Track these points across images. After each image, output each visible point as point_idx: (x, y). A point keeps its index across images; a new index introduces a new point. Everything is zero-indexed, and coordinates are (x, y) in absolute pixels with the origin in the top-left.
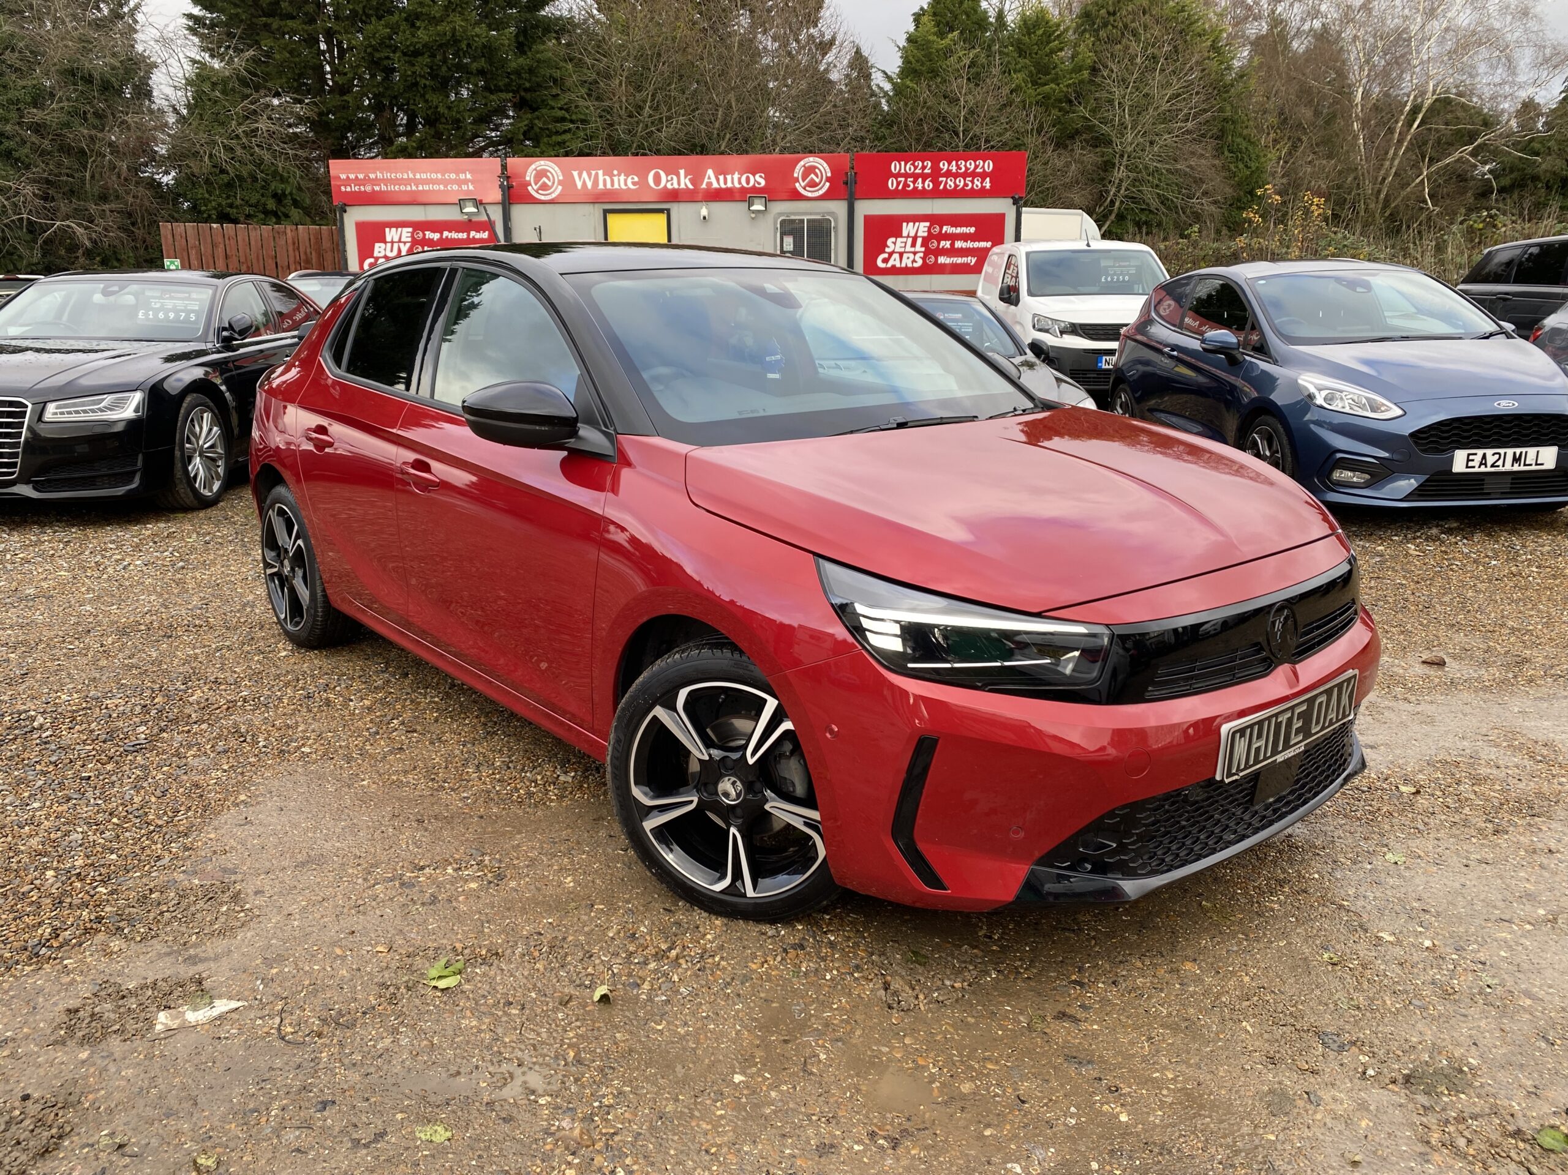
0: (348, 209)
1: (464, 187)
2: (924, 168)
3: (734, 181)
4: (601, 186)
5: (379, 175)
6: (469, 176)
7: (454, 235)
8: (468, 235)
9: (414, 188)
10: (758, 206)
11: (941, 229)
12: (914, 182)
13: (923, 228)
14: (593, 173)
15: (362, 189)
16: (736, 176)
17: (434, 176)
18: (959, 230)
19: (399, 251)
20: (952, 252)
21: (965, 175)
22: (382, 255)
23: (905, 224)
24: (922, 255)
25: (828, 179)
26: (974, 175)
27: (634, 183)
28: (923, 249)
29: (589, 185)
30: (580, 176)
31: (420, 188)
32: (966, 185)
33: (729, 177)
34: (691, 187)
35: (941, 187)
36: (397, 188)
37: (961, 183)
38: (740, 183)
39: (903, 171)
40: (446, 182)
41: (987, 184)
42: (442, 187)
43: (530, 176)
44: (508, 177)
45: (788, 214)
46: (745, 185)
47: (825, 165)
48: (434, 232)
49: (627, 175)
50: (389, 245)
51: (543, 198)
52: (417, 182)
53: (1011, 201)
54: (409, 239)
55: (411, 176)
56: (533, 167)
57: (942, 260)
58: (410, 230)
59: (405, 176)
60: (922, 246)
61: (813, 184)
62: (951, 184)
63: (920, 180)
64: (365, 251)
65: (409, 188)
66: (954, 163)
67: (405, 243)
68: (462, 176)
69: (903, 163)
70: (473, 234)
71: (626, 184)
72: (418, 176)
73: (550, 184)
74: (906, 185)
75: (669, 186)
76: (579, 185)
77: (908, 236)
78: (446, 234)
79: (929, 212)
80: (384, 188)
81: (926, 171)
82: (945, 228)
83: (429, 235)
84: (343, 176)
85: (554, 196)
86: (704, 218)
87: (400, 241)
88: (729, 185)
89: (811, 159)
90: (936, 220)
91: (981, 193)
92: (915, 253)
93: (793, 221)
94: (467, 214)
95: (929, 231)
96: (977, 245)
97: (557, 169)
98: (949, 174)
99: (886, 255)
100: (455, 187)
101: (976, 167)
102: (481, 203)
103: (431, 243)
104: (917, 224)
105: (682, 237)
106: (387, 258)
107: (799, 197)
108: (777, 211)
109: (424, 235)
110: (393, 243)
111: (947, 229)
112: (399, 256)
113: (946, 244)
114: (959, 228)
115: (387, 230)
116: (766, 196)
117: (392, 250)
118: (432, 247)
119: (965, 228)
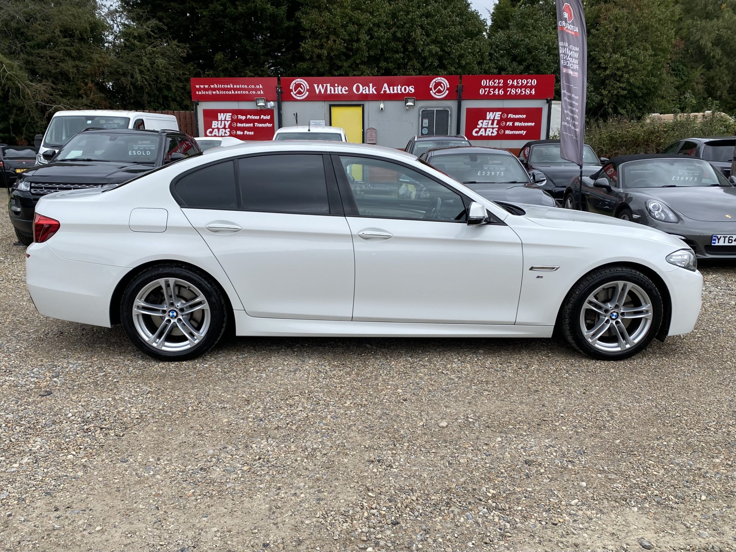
0: (199, 103)
1: (259, 93)
3: (398, 89)
4: (329, 92)
5: (216, 86)
6: (261, 87)
7: (253, 117)
8: (260, 117)
9: (233, 92)
10: (410, 103)
11: (508, 116)
12: (494, 91)
13: (498, 115)
14: (325, 85)
15: (207, 93)
17: (243, 86)
19: (225, 125)
20: (513, 128)
21: (521, 87)
22: (216, 127)
23: (488, 113)
24: (497, 129)
25: (448, 89)
26: (526, 87)
28: (497, 126)
29: (323, 92)
30: (318, 87)
31: (236, 93)
32: (522, 92)
33: (395, 88)
34: (375, 93)
35: (508, 94)
36: (224, 92)
37: (519, 91)
38: (401, 91)
39: (488, 85)
40: (249, 90)
41: (533, 92)
42: (247, 92)
43: (292, 86)
44: (281, 87)
45: (426, 107)
46: (404, 92)
47: (446, 81)
48: (242, 115)
49: (342, 87)
51: (298, 98)
53: (546, 101)
54: (230, 119)
55: (232, 86)
56: (294, 82)
57: (507, 132)
58: (231, 114)
59: (229, 87)
60: (497, 124)
61: (439, 91)
62: (513, 91)
63: (497, 90)
64: (208, 125)
65: (230, 93)
67: (228, 121)
68: (258, 87)
69: (488, 81)
70: (262, 116)
71: (341, 91)
72: (235, 87)
73: (302, 91)
74: (489, 92)
75: (364, 92)
76: (317, 91)
77: (490, 119)
78: (248, 116)
79: (502, 107)
80: (218, 92)
81: (500, 85)
84: (197, 87)
85: (304, 97)
86: (382, 109)
87: (225, 120)
88: (395, 92)
89: (439, 78)
90: (504, 111)
91: (530, 97)
92: (493, 128)
93: (428, 111)
94: (259, 106)
95: (501, 117)
97: (306, 83)
98: (512, 86)
99: (477, 129)
100: (254, 92)
101: (527, 83)
102: (267, 101)
103: (241, 121)
104: (495, 113)
105: (370, 119)
106: (218, 129)
107: (432, 98)
108: (420, 106)
109: (238, 117)
110: (221, 121)
111: (510, 116)
112: (225, 128)
113: (510, 124)
114: (517, 115)
115: (219, 114)
116: (415, 98)
117: (221, 125)
118: (242, 124)
119: (520, 116)
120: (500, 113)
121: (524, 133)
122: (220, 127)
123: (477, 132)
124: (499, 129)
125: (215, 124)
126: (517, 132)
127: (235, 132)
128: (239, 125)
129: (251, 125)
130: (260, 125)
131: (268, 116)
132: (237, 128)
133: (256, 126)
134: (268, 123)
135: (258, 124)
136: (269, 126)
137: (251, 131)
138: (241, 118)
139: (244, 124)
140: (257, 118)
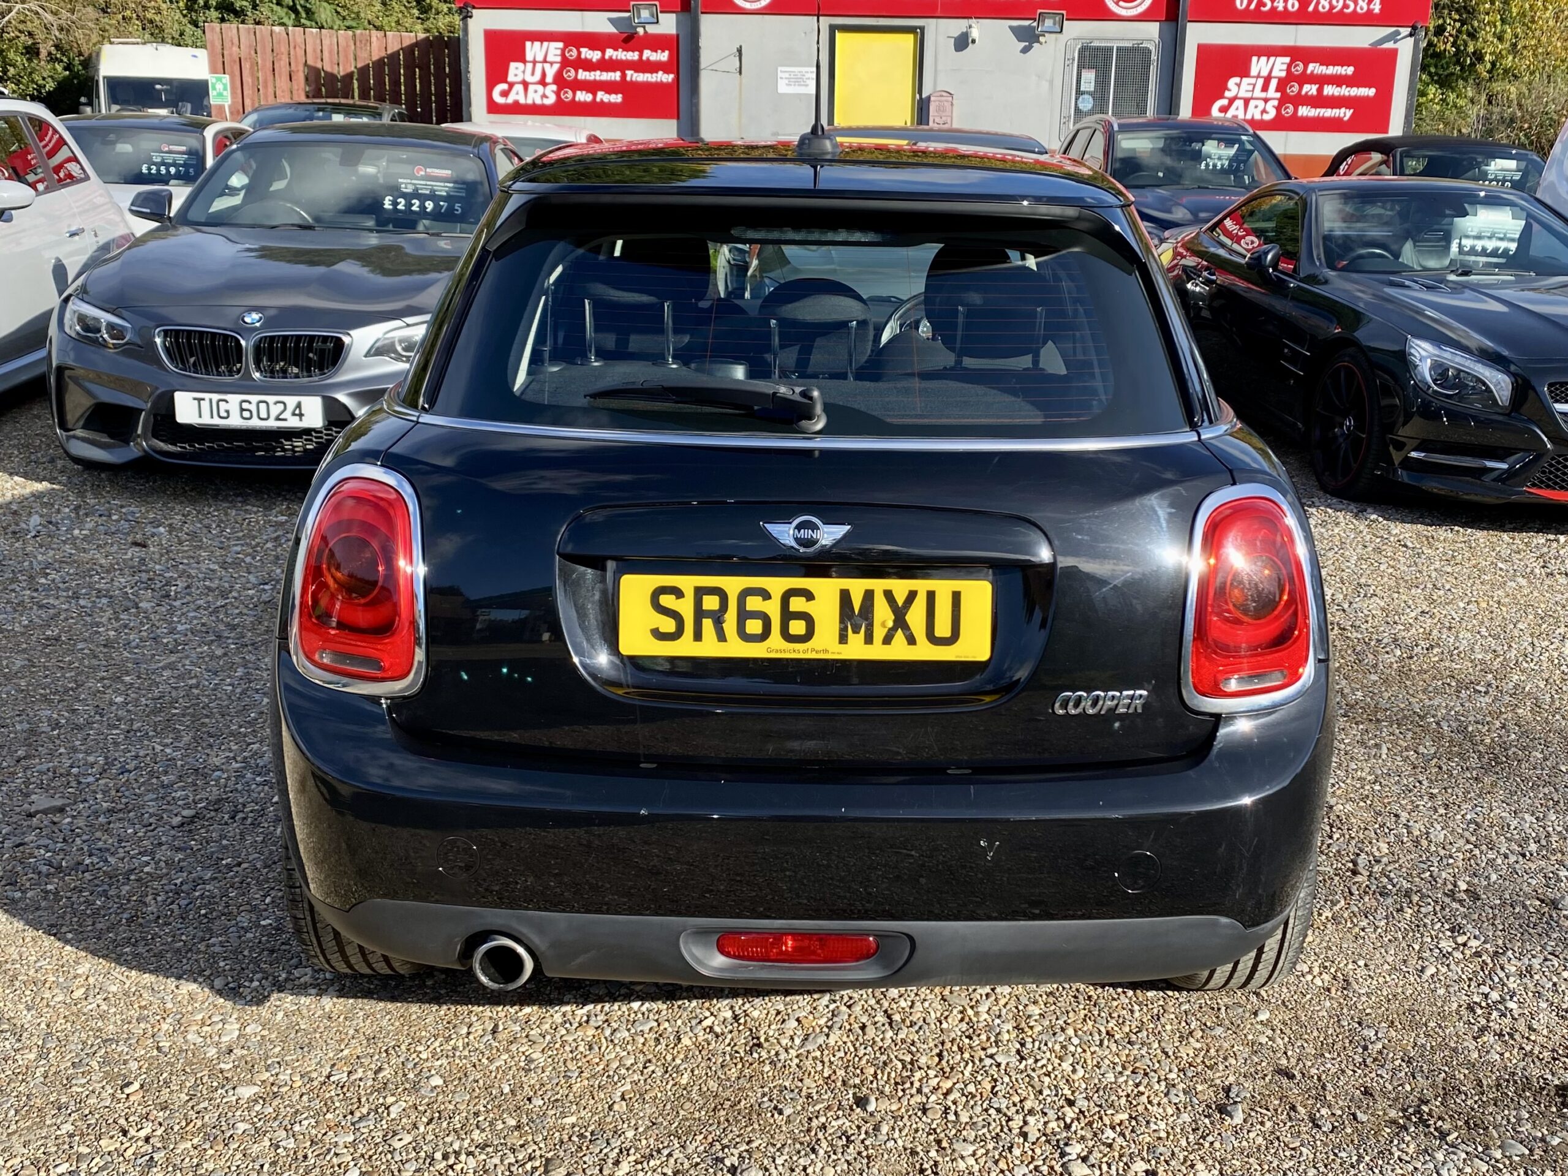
0: (475, 12)
7: (621, 55)
8: (641, 55)
10: (1050, 27)
11: (1306, 67)
13: (1280, 66)
18: (1331, 70)
19: (544, 75)
20: (1319, 101)
22: (519, 79)
23: (1255, 59)
24: (1276, 103)
28: (1278, 95)
35: (1311, 9)
37: (1339, 3)
41: (1376, 7)
45: (1091, 40)
48: (593, 48)
50: (529, 66)
51: (749, 6)
53: (1408, 30)
54: (559, 59)
57: (1304, 111)
58: (561, 45)
60: (1277, 90)
62: (1324, 4)
64: (496, 74)
67: (552, 63)
70: (647, 54)
74: (1261, 4)
77: (1258, 76)
78: (610, 53)
79: (1291, 43)
82: (1311, 67)
83: (586, 53)
85: (763, 3)
86: (974, 42)
87: (545, 61)
90: (1297, 54)
91: (1367, 20)
92: (1266, 100)
93: (1098, 49)
94: (641, 25)
95: (1289, 70)
96: (1354, 92)
99: (1224, 102)
102: (662, 10)
103: (589, 66)
104: (1272, 59)
105: (940, 67)
106: (525, 85)
107: (1107, 15)
108: (1074, 35)
109: (579, 53)
110: (534, 62)
111: (1314, 68)
112: (543, 82)
113: (1311, 89)
114: (1331, 68)
115: (528, 44)
116: (1064, 12)
117: (533, 74)
118: (589, 71)
119: (1339, 68)
120: (1287, 60)
121: (1346, 114)
122: (529, 79)
123: (1224, 109)
124: (1283, 101)
125: (515, 70)
126: (1328, 113)
127: (570, 94)
128: (583, 75)
129: (616, 76)
130: (641, 77)
131: (663, 51)
132: (578, 85)
133: (628, 79)
134: (660, 73)
135: (635, 75)
136: (664, 80)
137: (616, 93)
138: (589, 57)
139: (598, 73)
140: (633, 56)
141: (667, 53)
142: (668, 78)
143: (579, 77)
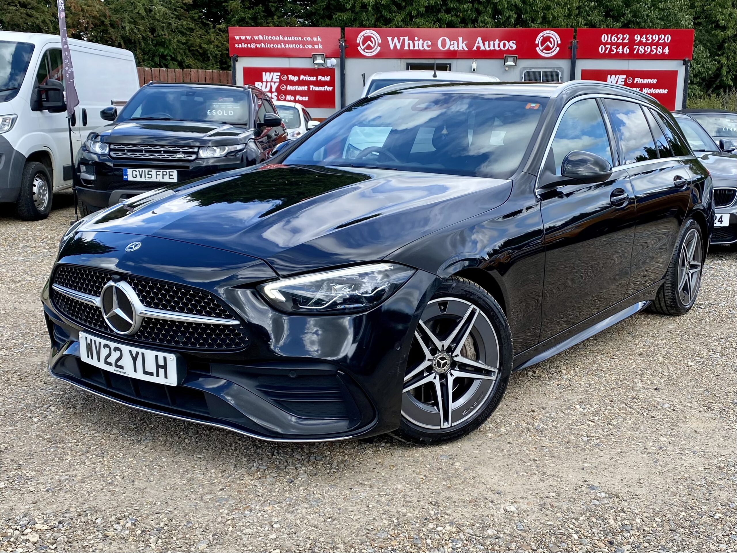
0: (239, 59)
1: (316, 47)
2: (624, 39)
3: (494, 45)
4: (406, 48)
5: (261, 38)
6: (319, 39)
7: (307, 78)
8: (317, 78)
9: (283, 46)
10: (510, 63)
11: (634, 80)
12: (617, 49)
14: (402, 38)
15: (249, 46)
16: (497, 42)
17: (296, 39)
18: (646, 81)
19: (271, 88)
21: (651, 45)
23: (609, 76)
25: (558, 45)
26: (657, 44)
27: (428, 46)
29: (399, 48)
30: (393, 40)
31: (287, 46)
32: (652, 51)
33: (492, 43)
34: (466, 49)
35: (635, 52)
36: (272, 45)
37: (648, 49)
38: (499, 47)
39: (609, 41)
40: (303, 43)
41: (666, 51)
42: (301, 46)
43: (359, 39)
44: (345, 41)
45: (530, 69)
46: (502, 48)
47: (557, 36)
48: (294, 75)
49: (424, 40)
50: (264, 84)
51: (367, 55)
52: (285, 42)
53: (682, 62)
54: (278, 80)
55: (281, 38)
56: (362, 34)
58: (279, 74)
59: (278, 38)
61: (548, 48)
62: (642, 50)
63: (621, 47)
65: (279, 46)
66: (644, 36)
67: (275, 82)
68: (315, 39)
69: (609, 36)
70: (320, 77)
71: (423, 47)
72: (286, 39)
73: (372, 45)
74: (611, 50)
75: (452, 49)
76: (392, 48)
78: (302, 77)
79: (626, 69)
80: (263, 46)
81: (625, 41)
82: (636, 80)
83: (291, 77)
84: (237, 38)
85: (375, 53)
86: (474, 70)
87: (272, 81)
88: (492, 48)
89: (548, 32)
90: (629, 74)
91: (662, 57)
93: (533, 72)
94: (317, 64)
95: (625, 81)
96: (658, 91)
97: (377, 35)
98: (640, 43)
100: (310, 46)
101: (659, 39)
102: (326, 57)
103: (292, 83)
107: (538, 57)
108: (523, 66)
109: (288, 78)
110: (267, 82)
111: (638, 80)
112: (270, 91)
114: (646, 80)
115: (264, 73)
116: (517, 55)
117: (266, 88)
118: (293, 86)
119: (650, 80)
120: (625, 76)
122: (264, 90)
125: (258, 86)
127: (283, 96)
129: (306, 88)
130: (317, 89)
131: (327, 76)
132: (287, 93)
133: (311, 89)
134: (326, 86)
135: (314, 87)
136: (328, 90)
137: (305, 96)
138: (292, 79)
139: (297, 87)
140: (313, 79)
141: (329, 77)
142: (330, 89)
143: (288, 89)
